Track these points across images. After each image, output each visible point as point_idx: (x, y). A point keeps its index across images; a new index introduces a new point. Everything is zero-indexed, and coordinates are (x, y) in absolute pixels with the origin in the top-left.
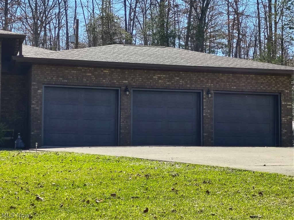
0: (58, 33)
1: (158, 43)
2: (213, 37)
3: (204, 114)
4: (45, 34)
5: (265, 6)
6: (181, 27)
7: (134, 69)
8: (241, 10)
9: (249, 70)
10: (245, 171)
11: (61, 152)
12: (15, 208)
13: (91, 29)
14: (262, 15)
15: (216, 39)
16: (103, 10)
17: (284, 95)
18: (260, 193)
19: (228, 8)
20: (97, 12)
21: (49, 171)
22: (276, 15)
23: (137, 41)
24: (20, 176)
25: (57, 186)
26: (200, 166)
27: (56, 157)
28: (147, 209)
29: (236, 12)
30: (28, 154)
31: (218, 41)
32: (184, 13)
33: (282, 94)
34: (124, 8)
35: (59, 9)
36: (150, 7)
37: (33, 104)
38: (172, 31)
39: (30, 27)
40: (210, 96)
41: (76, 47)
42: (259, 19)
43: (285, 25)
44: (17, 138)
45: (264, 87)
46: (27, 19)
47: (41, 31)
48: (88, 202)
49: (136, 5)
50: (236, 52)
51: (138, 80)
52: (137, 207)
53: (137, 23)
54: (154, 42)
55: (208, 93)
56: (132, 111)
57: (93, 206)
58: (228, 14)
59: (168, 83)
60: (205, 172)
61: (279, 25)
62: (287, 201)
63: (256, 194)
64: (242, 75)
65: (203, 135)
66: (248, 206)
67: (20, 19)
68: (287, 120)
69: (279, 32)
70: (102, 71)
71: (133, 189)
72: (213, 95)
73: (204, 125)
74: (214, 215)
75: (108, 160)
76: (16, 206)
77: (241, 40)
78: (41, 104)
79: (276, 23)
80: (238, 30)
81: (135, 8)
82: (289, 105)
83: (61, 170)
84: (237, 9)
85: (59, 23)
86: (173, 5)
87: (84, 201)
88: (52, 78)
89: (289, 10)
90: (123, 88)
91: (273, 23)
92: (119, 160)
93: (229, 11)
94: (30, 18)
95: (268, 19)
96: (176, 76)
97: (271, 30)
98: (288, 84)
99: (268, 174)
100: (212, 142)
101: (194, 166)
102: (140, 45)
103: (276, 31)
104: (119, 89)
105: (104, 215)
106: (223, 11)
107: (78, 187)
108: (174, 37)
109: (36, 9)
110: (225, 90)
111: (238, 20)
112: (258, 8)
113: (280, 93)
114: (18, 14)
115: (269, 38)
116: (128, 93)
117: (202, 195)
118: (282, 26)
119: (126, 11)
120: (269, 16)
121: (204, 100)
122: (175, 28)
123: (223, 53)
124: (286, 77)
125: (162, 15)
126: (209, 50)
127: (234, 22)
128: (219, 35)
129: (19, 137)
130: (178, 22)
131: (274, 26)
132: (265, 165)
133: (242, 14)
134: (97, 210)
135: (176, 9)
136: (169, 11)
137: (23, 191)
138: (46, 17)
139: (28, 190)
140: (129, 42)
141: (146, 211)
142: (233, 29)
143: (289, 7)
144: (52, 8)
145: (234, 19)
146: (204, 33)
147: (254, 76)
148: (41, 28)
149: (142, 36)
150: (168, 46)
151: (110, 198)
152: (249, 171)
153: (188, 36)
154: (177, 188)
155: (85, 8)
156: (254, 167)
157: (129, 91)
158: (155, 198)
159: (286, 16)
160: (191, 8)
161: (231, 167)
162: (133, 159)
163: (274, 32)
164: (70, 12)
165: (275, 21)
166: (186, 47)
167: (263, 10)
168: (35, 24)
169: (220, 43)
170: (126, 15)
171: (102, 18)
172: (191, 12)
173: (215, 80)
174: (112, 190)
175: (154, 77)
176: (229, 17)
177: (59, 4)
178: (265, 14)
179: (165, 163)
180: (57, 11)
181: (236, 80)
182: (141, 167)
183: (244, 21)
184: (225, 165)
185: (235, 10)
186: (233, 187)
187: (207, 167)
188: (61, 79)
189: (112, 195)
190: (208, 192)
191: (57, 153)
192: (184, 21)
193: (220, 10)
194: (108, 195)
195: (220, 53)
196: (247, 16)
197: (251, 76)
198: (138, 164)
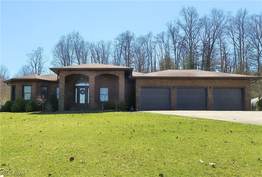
0: (148, 67)
1: (189, 68)
2: (214, 64)
3: (209, 97)
4: (143, 67)
5: (238, 50)
6: (199, 61)
7: (177, 79)
8: (227, 52)
9: (229, 78)
10: (225, 121)
11: (147, 113)
12: (124, 134)
13: (161, 64)
14: (237, 54)
15: (215, 65)
16: (166, 56)
17: (246, 88)
18: (231, 132)
19: (221, 51)
20: (164, 57)
21: (141, 120)
22: (243, 53)
23: (180, 68)
24: (129, 122)
25: (142, 126)
26: (204, 119)
27: (145, 114)
28: (178, 137)
29: (225, 53)
30: (134, 113)
31: (216, 66)
32: (201, 55)
33: (245, 88)
34: (175, 55)
35: (149, 58)
36: (186, 53)
37: (137, 94)
38: (195, 63)
39: (138, 65)
40: (211, 89)
41: (155, 71)
42: (235, 55)
43: (248, 57)
44: (131, 107)
45: (237, 85)
46: (136, 62)
47: (142, 66)
48: (153, 133)
49: (180, 54)
50: (225, 70)
51: (179, 83)
52: (173, 136)
53: (180, 61)
54: (187, 68)
55: (210, 88)
56: (176, 96)
57: (155, 135)
58: (221, 54)
59: (192, 84)
60: (206, 122)
61: (245, 58)
62: (244, 135)
63: (229, 132)
64: (226, 80)
65: (208, 106)
66: (224, 137)
67: (134, 62)
68: (248, 99)
69: (245, 61)
70: (164, 80)
71: (173, 128)
72: (212, 89)
73: (209, 102)
74: (208, 140)
75: (165, 116)
76: (125, 133)
77: (227, 65)
78: (140, 94)
79: (244, 57)
80: (226, 60)
81: (179, 55)
82: (249, 92)
83: (145, 120)
84: (225, 52)
85: (149, 62)
86: (196, 52)
87: (152, 132)
88: (144, 84)
89: (250, 51)
90: (173, 87)
91: (242, 57)
92: (169, 116)
93: (221, 53)
94: (138, 61)
95: (240, 55)
96: (195, 81)
97: (241, 60)
98: (248, 83)
99: (236, 123)
100: (212, 109)
101: (202, 119)
102: (182, 69)
103: (243, 60)
104: (171, 87)
105: (159, 138)
106: (219, 53)
107: (151, 127)
108: (196, 65)
109: (140, 58)
110: (218, 86)
111: (226, 56)
112: (235, 51)
113: (245, 87)
114: (133, 60)
115: (240, 64)
116: (174, 89)
117: (204, 132)
118: (246, 58)
119: (175, 56)
120: (240, 54)
121: (209, 91)
122: (197, 61)
123: (219, 71)
124: (247, 80)
125: (191, 56)
126: (212, 70)
127: (223, 57)
128: (217, 63)
129: (132, 107)
130: (198, 59)
131: (243, 58)
132: (235, 119)
133: (227, 54)
134: (156, 136)
135: (197, 54)
136: (194, 55)
137: (129, 128)
138: (144, 61)
139: (131, 127)
140: (177, 68)
141: (177, 138)
142: (223, 61)
143: (250, 49)
144: (146, 57)
145: (223, 56)
146: (210, 63)
147: (231, 80)
148: (142, 65)
149: (182, 66)
150: (194, 69)
151: (162, 132)
152: (227, 122)
153: (202, 65)
154: (192, 128)
155: (159, 56)
156: (230, 120)
157: (175, 88)
158: (182, 132)
159: (248, 53)
160: (204, 53)
161: (218, 120)
162: (175, 116)
163: (243, 61)
164: (153, 58)
165: (243, 56)
166: (202, 69)
167: (237, 51)
168: (140, 64)
169: (217, 67)
170: (175, 57)
171: (166, 59)
172: (204, 54)
173: (214, 82)
174: (164, 128)
175: (186, 82)
176: (221, 55)
177: (149, 55)
178: (238, 53)
179: (189, 117)
180: (148, 58)
181: (223, 82)
182: (178, 119)
183: (228, 57)
184: (216, 119)
185: (224, 52)
186: (219, 128)
187: (208, 119)
188: (147, 84)
189: (164, 130)
190: (206, 130)
191: (145, 113)
192: (201, 59)
193: (217, 53)
194: (162, 130)
195: (217, 71)
196: (230, 55)
197: (230, 80)
198: (177, 118)
